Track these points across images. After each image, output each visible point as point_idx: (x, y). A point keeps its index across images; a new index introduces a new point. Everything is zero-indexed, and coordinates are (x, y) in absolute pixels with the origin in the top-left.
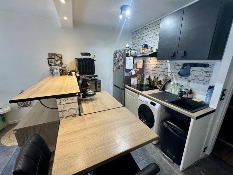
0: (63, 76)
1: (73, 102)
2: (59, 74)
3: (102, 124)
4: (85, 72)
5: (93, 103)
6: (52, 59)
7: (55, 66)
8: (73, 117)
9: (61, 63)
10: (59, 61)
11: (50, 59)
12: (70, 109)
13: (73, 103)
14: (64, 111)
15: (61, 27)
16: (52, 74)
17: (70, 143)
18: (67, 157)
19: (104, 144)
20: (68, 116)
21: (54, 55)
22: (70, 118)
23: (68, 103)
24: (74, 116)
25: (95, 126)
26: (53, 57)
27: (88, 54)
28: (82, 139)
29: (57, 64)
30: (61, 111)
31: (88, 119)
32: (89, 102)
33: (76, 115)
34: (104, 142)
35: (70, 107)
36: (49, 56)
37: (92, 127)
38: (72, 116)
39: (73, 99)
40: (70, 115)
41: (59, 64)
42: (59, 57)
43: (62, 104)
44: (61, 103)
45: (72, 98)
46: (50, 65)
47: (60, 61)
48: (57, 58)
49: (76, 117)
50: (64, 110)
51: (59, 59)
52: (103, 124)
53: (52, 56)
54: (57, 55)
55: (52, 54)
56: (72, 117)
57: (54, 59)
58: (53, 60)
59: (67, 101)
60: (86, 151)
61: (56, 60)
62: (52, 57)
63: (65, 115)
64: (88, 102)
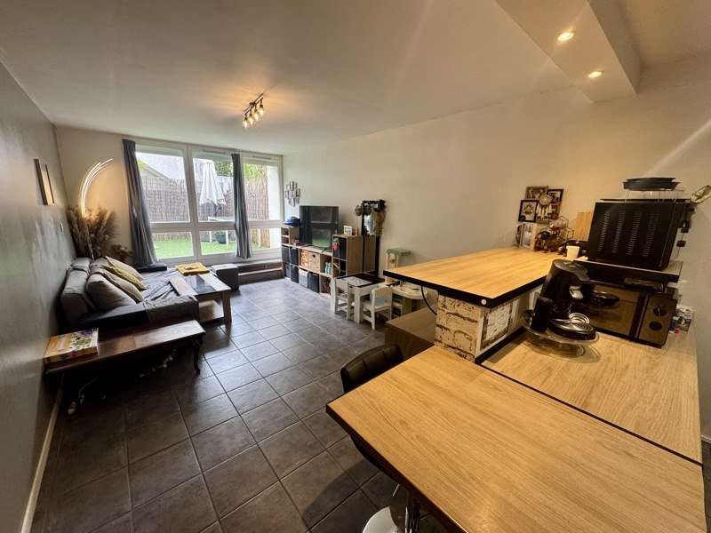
0: (541, 253)
1: (470, 317)
2: (532, 245)
3: (498, 421)
4: (630, 252)
5: (563, 361)
6: (531, 203)
7: (534, 221)
8: (461, 355)
9: (555, 216)
10: (549, 210)
11: (527, 203)
12: (459, 332)
13: (469, 319)
14: (447, 329)
15: (591, 102)
16: (519, 242)
17: (399, 388)
18: (372, 399)
19: (438, 452)
20: (450, 346)
21: (542, 191)
22: (452, 353)
23: (457, 315)
24: (463, 354)
25: (475, 408)
26: (537, 196)
27: (668, 183)
28: (421, 401)
29: (542, 217)
30: (441, 327)
31: (484, 383)
32: (550, 352)
33: (468, 357)
34: (442, 450)
35: (458, 327)
36: (528, 195)
37: (467, 404)
38: (458, 351)
39: (470, 309)
40: (455, 346)
41: (545, 217)
42: (554, 197)
43: (447, 311)
44: (444, 306)
45: (470, 305)
46: (522, 218)
47: (553, 207)
48: (545, 199)
49: (466, 362)
50: (446, 326)
51: (552, 202)
52: (503, 424)
53: (534, 194)
54: (549, 190)
55: (536, 190)
56: (458, 354)
57: (538, 202)
58: (534, 204)
59: (457, 308)
60: (398, 423)
61: (542, 206)
62: (534, 197)
63: (445, 341)
64: (545, 350)
